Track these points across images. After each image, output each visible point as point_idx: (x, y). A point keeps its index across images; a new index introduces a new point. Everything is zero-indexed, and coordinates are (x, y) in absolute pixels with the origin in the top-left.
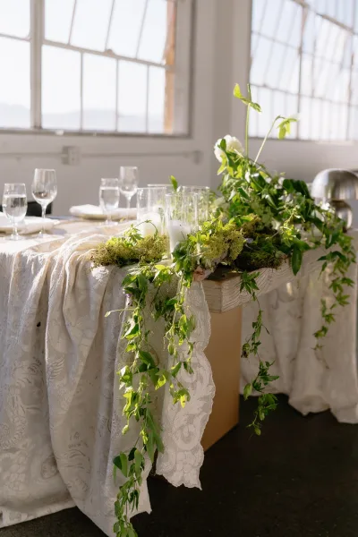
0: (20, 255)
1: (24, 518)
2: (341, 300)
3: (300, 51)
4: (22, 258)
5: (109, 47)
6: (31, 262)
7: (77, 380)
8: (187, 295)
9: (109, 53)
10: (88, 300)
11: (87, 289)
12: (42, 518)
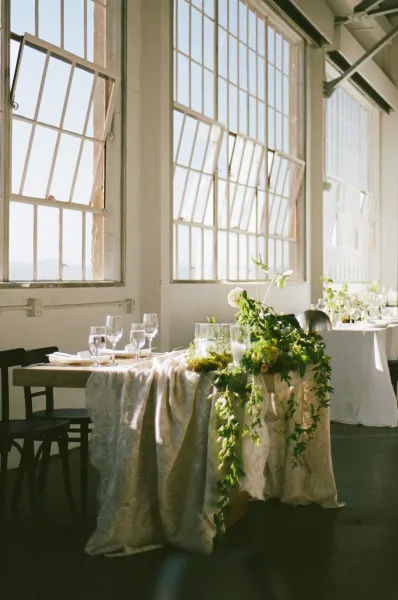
0: (130, 372)
1: (138, 551)
2: (324, 404)
3: (215, 178)
4: (131, 374)
5: (51, 194)
6: (139, 376)
7: (180, 446)
8: (254, 383)
9: (50, 200)
10: (185, 395)
11: (184, 389)
12: (148, 552)
